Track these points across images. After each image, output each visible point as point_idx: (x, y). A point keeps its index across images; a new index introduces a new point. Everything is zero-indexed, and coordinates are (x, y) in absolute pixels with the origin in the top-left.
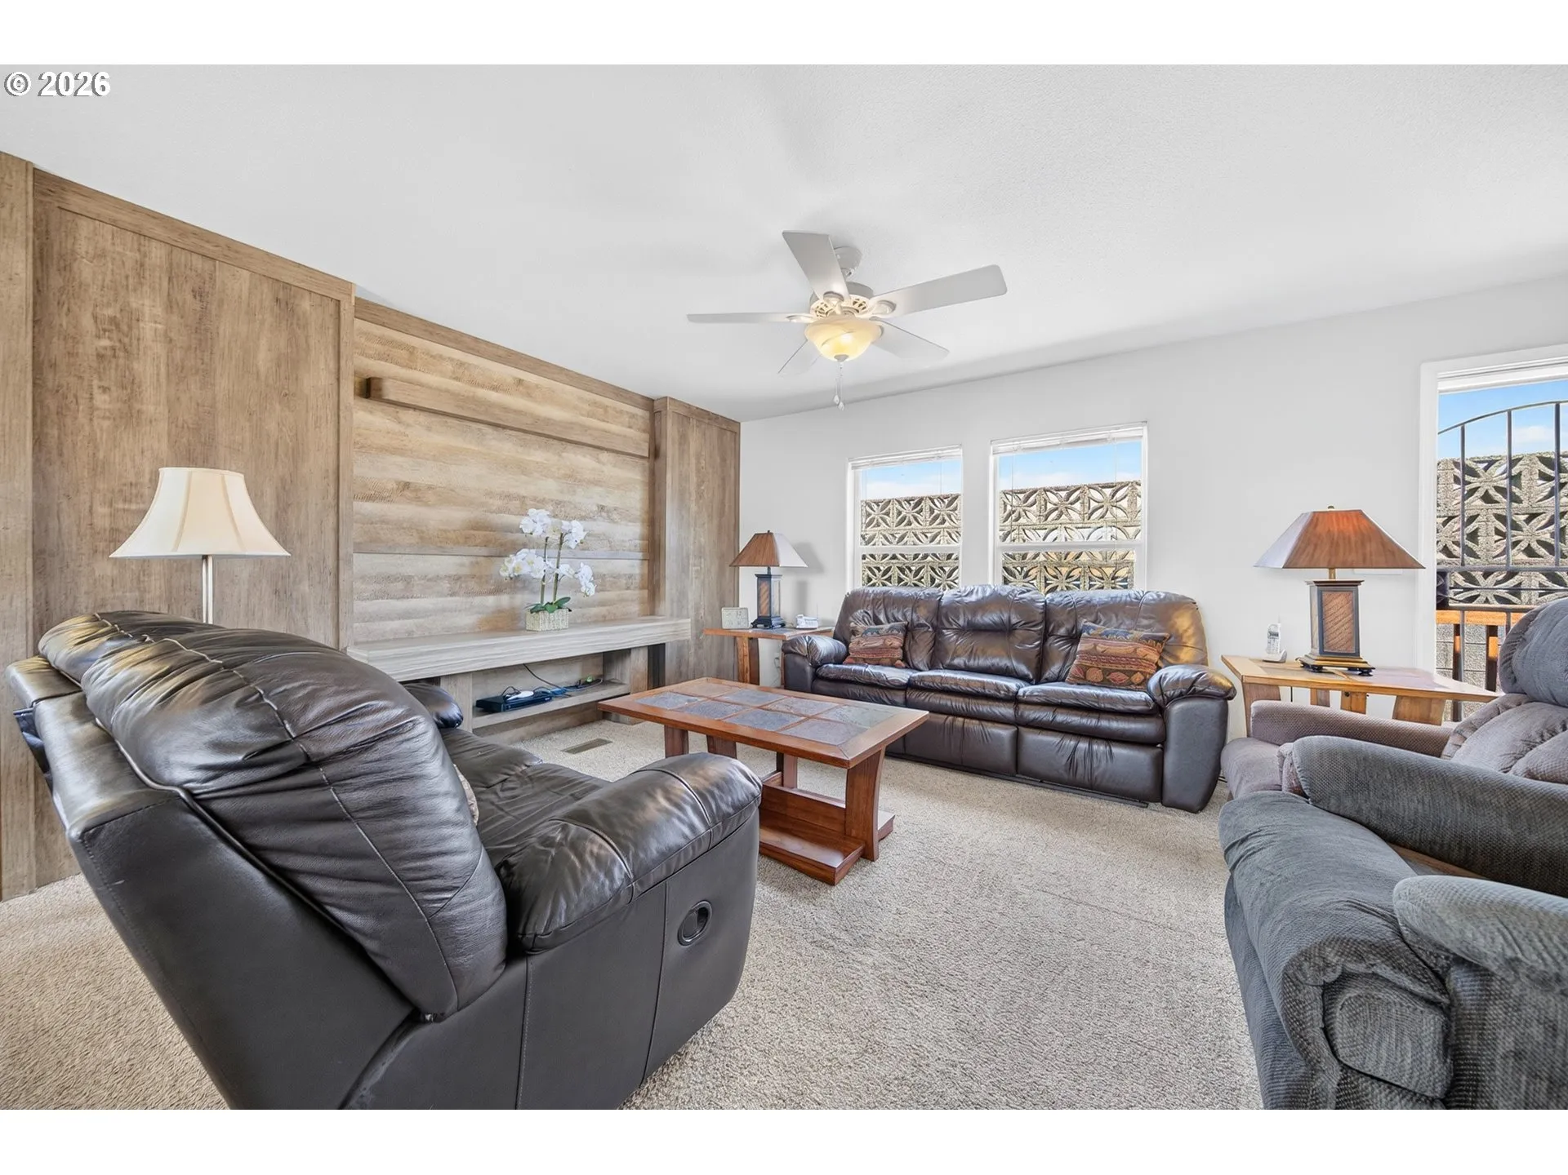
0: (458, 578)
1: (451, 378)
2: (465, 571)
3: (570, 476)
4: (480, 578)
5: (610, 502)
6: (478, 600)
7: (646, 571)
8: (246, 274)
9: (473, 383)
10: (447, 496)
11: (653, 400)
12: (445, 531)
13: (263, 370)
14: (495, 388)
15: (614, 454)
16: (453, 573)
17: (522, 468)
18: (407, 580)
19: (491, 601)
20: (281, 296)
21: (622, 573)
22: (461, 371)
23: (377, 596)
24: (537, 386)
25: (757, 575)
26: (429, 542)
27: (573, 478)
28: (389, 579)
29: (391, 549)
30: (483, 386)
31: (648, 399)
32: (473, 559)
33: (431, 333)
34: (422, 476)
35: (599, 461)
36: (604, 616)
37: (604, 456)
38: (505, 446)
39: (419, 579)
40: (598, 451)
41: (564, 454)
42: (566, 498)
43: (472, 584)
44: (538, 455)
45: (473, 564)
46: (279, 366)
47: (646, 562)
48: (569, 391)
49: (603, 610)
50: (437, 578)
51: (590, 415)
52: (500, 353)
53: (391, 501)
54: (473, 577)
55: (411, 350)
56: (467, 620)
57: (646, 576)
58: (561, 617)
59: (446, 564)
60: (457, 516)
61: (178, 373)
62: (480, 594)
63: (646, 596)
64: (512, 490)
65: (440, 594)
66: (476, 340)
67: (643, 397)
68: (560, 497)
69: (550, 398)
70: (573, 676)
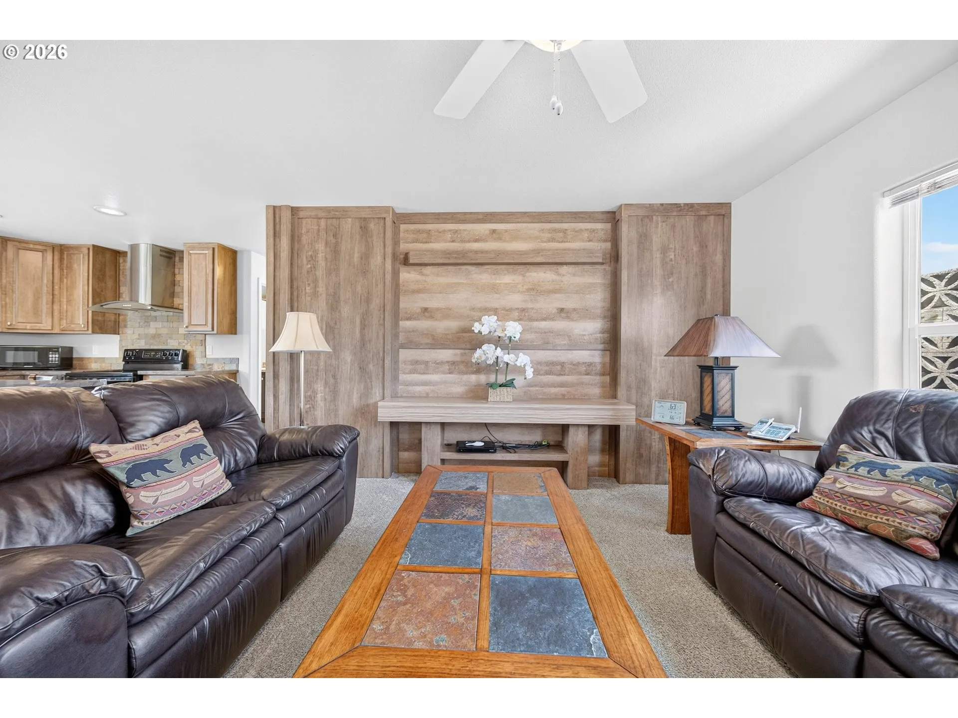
0: (453, 363)
1: (449, 242)
2: (458, 359)
3: (533, 289)
4: (467, 363)
5: (569, 305)
6: (465, 377)
7: (608, 359)
8: (350, 219)
9: (462, 241)
10: (447, 313)
11: (614, 213)
12: (446, 334)
13: (356, 264)
14: (476, 241)
15: (573, 266)
16: (450, 360)
17: (494, 289)
18: (426, 363)
19: (473, 378)
20: (362, 225)
21: (581, 361)
22: (455, 236)
23: (411, 372)
24: (506, 231)
25: (700, 367)
26: (437, 343)
27: (535, 291)
28: (417, 362)
29: (417, 346)
30: (469, 242)
31: (609, 212)
32: (462, 351)
33: (438, 219)
34: (433, 303)
35: (559, 274)
36: (564, 395)
37: (564, 269)
38: (483, 277)
39: (432, 363)
40: (559, 267)
41: (528, 274)
42: (530, 305)
43: (462, 367)
44: (508, 278)
45: (462, 355)
46: (362, 259)
47: (608, 352)
48: (534, 228)
49: (563, 390)
50: (442, 363)
51: (553, 240)
52: (480, 217)
53: (419, 320)
54: (462, 362)
55: (428, 232)
56: (459, 389)
57: (608, 365)
58: (506, 393)
59: (447, 355)
60: (453, 325)
61: (329, 273)
62: (466, 373)
63: (608, 381)
64: (488, 305)
65: (444, 373)
66: (465, 214)
67: (603, 213)
68: (523, 306)
69: (516, 237)
70: (535, 437)
